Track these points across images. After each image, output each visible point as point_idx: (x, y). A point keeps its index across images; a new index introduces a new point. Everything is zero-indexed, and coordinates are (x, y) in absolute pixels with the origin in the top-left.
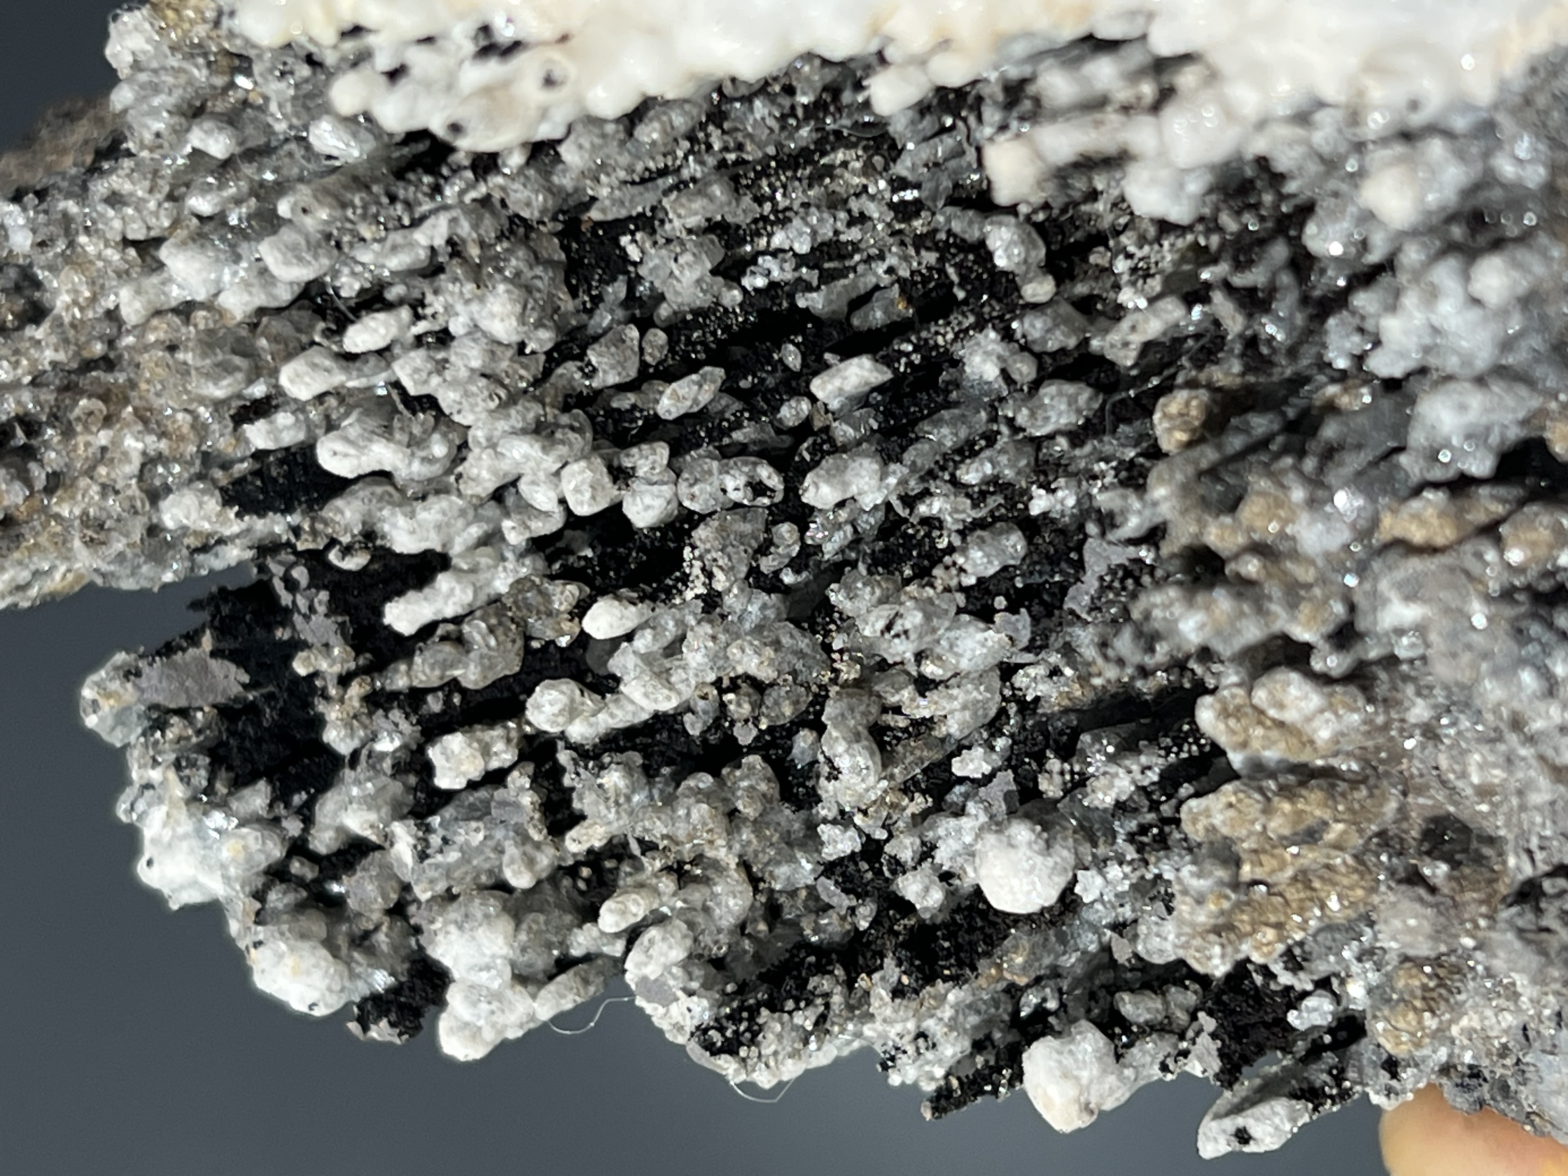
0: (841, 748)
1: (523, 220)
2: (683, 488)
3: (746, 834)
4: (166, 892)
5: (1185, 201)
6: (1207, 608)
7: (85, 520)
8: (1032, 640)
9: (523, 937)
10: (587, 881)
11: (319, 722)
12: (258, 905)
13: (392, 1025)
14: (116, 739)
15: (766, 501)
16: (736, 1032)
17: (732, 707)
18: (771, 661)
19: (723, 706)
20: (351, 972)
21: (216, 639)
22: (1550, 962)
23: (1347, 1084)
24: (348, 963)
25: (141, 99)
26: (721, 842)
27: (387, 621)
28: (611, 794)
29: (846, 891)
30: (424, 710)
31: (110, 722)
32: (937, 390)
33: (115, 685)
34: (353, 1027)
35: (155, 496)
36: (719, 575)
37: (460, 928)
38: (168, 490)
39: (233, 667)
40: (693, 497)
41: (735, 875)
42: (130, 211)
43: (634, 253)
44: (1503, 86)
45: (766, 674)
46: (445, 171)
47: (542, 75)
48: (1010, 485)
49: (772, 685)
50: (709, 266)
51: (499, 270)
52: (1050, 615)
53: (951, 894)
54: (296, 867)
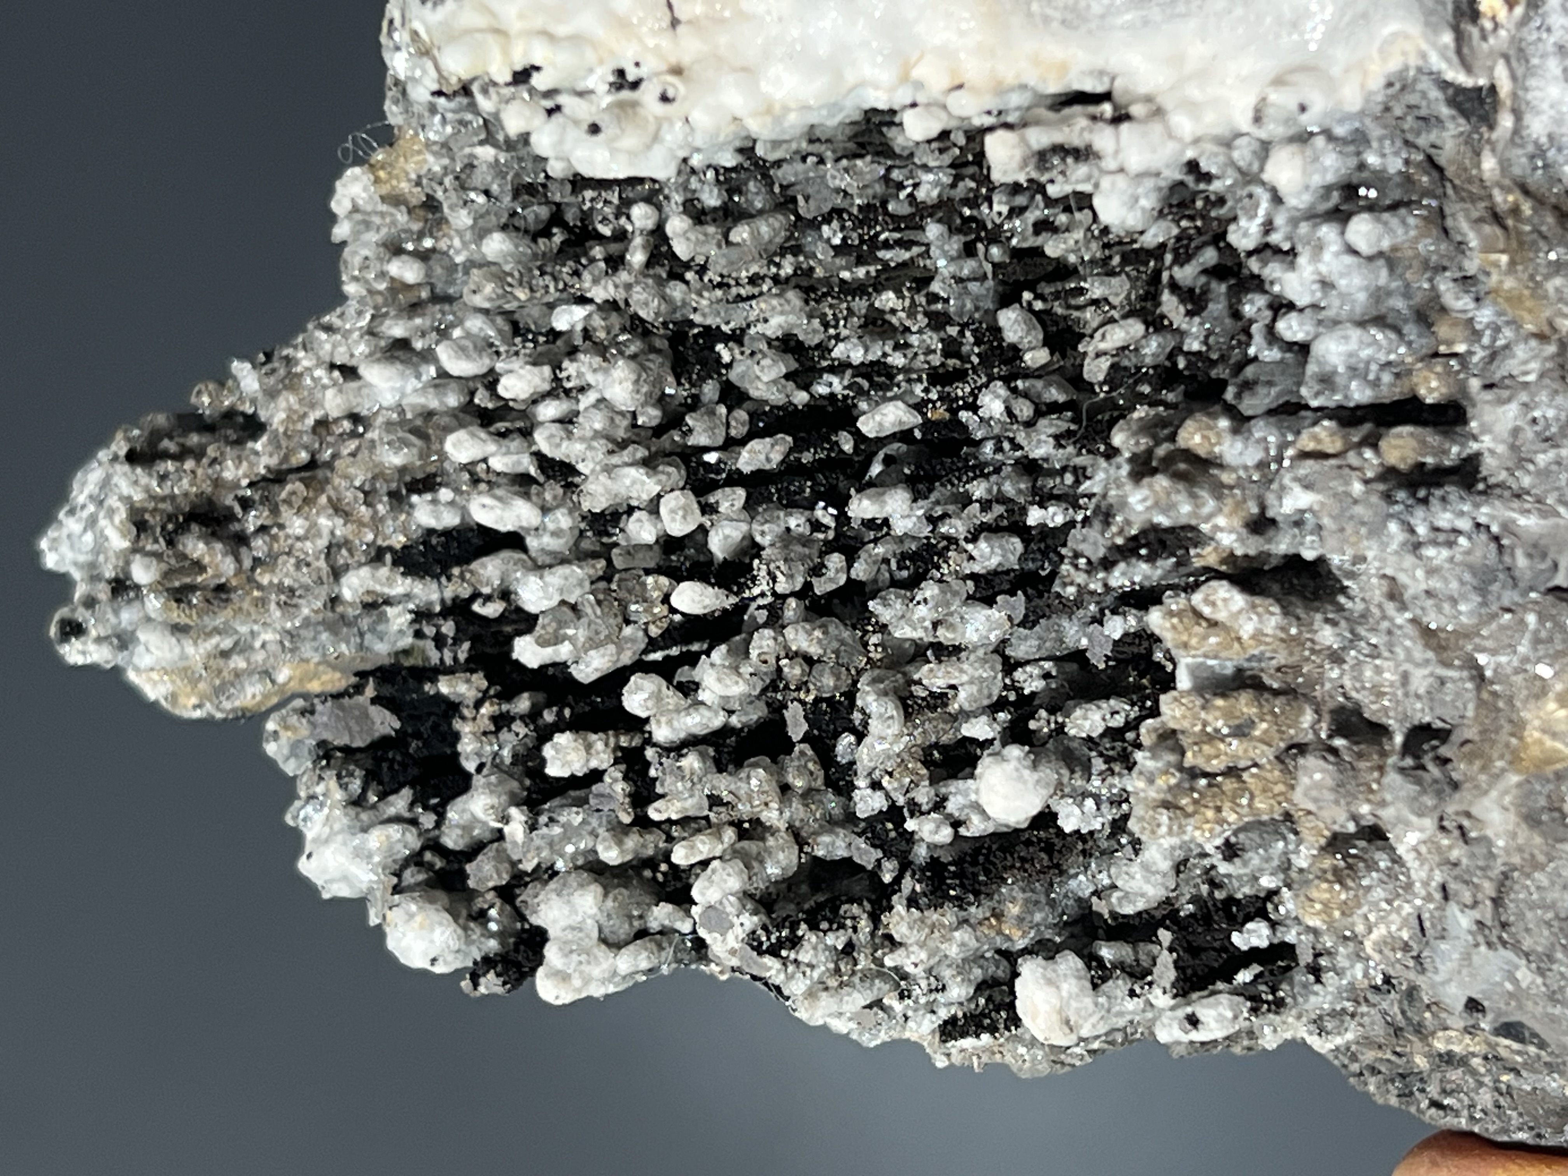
0: (871, 698)
1: (642, 321)
2: (755, 526)
3: (796, 804)
4: (319, 882)
5: (1139, 214)
6: (1150, 486)
7: (280, 588)
8: (1026, 616)
9: (610, 903)
10: (664, 874)
11: (456, 737)
12: (395, 880)
13: (498, 975)
14: (289, 768)
15: (821, 536)
16: (779, 939)
17: (786, 670)
18: (819, 641)
19: (779, 670)
20: (467, 936)
21: (378, 686)
22: (1424, 791)
23: (1281, 994)
24: (465, 929)
25: (356, 234)
26: (774, 805)
27: (515, 656)
28: (687, 773)
29: (874, 846)
30: (540, 722)
31: (286, 751)
32: (959, 457)
33: (294, 720)
34: (466, 984)
35: (337, 573)
36: (781, 578)
37: (559, 895)
38: (347, 568)
39: (387, 713)
40: (763, 533)
41: (784, 837)
42: (338, 337)
43: (726, 358)
44: (1368, 98)
45: (814, 651)
46: (584, 261)
47: (658, 94)
48: (1011, 500)
49: (819, 661)
50: (784, 371)
51: (621, 353)
52: (1041, 596)
53: (957, 836)
54: (428, 856)
